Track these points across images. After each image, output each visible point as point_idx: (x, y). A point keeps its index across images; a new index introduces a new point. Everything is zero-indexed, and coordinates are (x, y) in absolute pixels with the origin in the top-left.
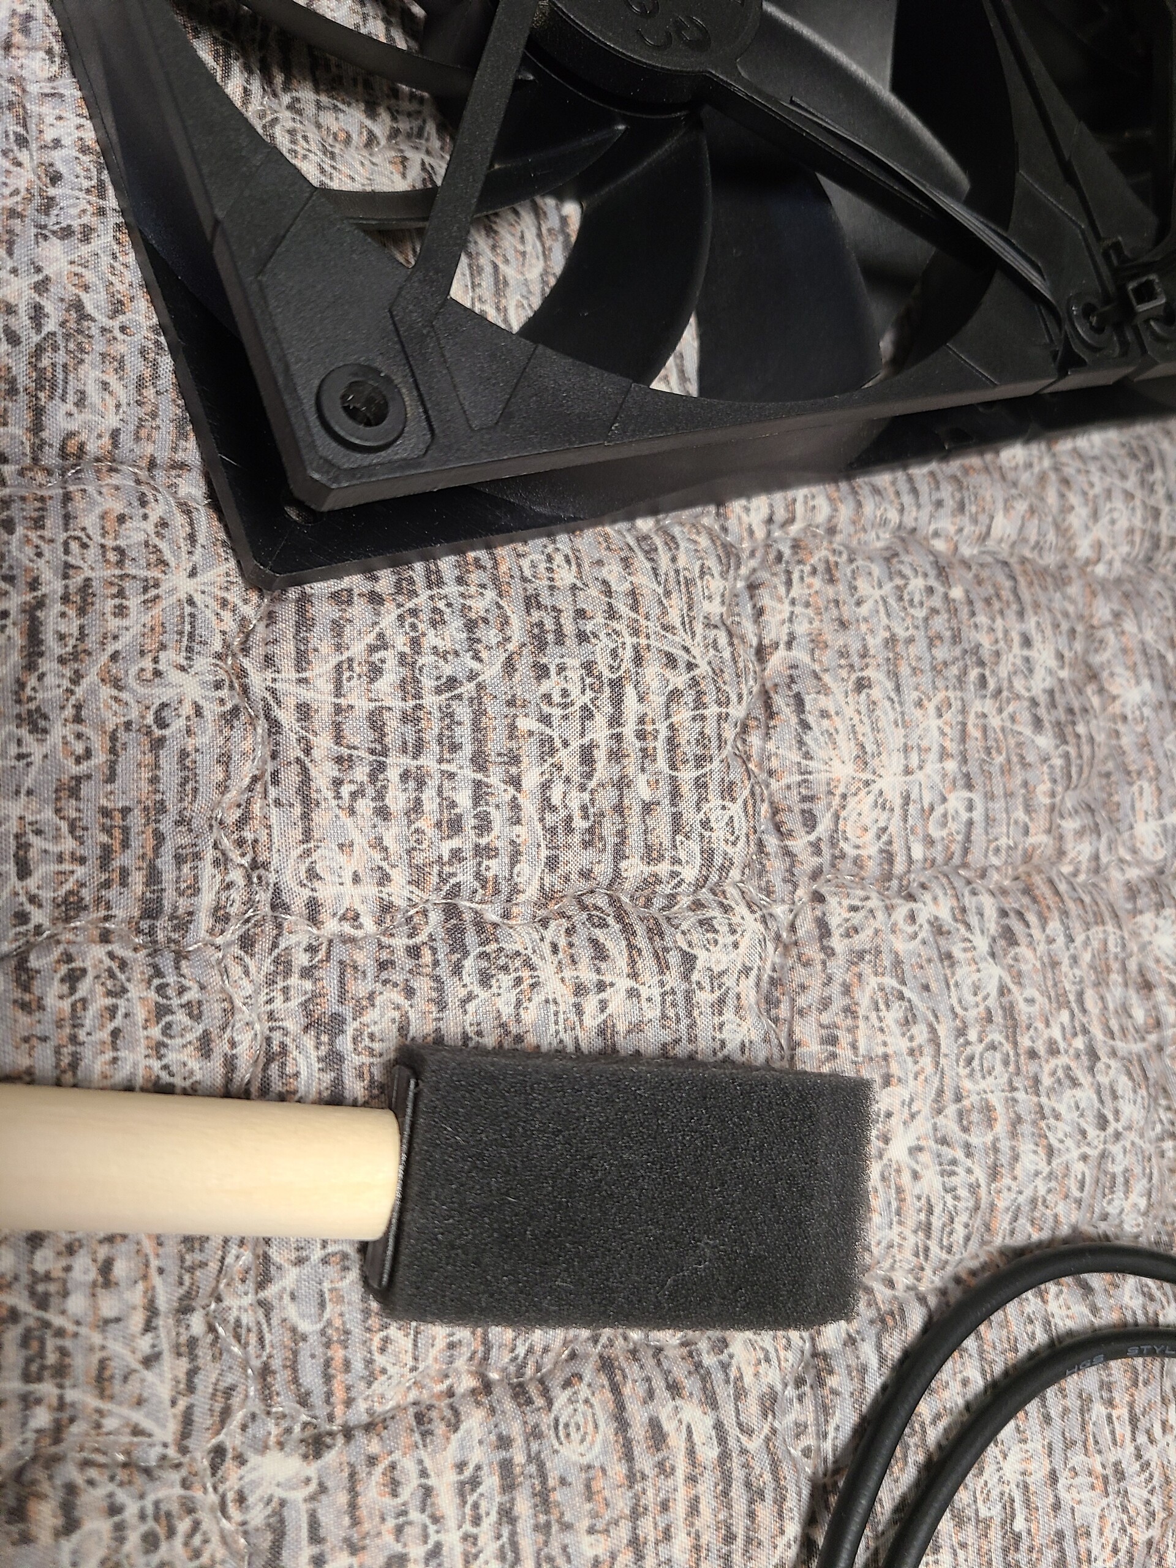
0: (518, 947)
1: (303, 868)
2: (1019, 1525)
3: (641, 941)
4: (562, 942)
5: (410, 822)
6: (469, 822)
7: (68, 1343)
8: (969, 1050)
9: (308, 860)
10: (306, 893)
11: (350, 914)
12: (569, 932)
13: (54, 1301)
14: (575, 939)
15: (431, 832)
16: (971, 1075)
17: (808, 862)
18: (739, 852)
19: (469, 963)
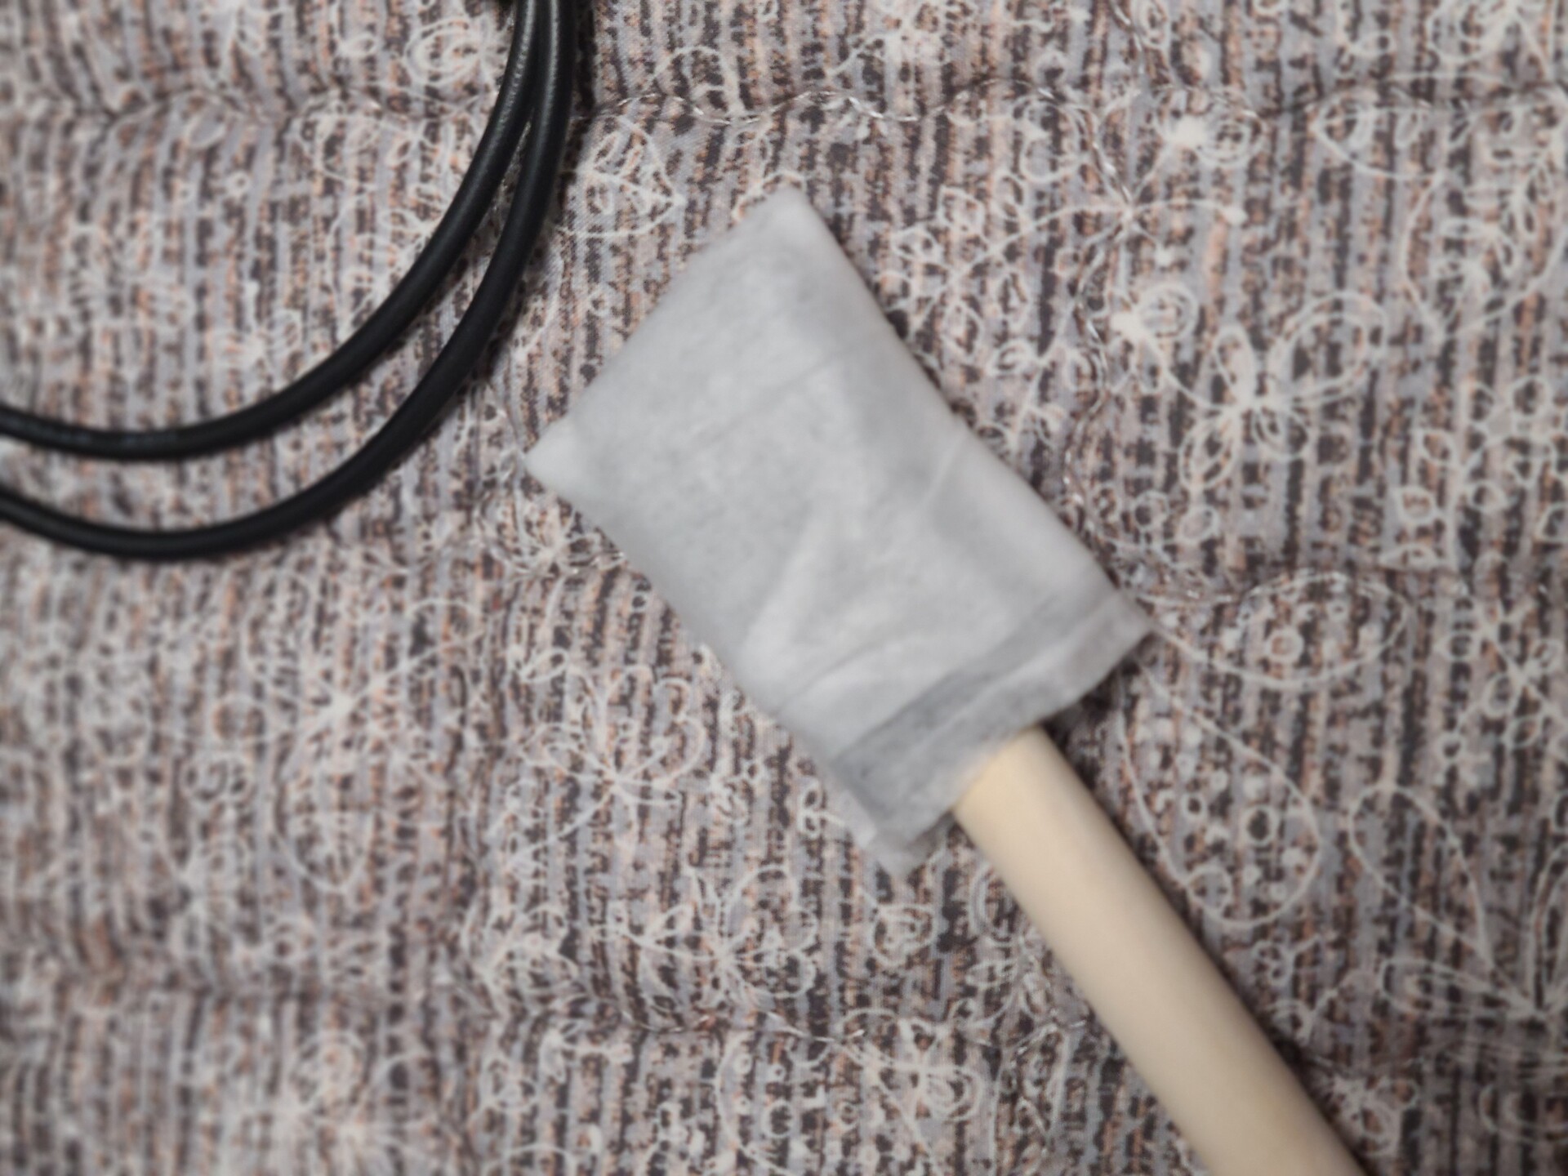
0: (754, 990)
1: (967, 1095)
2: (251, 289)
3: (619, 978)
4: (707, 988)
5: (856, 1131)
6: (794, 1124)
7: (1202, 703)
8: (238, 797)
9: (961, 1103)
10: (966, 1070)
11: (923, 1043)
12: (697, 996)
13: (1211, 743)
14: (692, 989)
15: (835, 1118)
16: (239, 770)
17: (406, 1030)
18: (490, 1053)
19: (807, 983)
